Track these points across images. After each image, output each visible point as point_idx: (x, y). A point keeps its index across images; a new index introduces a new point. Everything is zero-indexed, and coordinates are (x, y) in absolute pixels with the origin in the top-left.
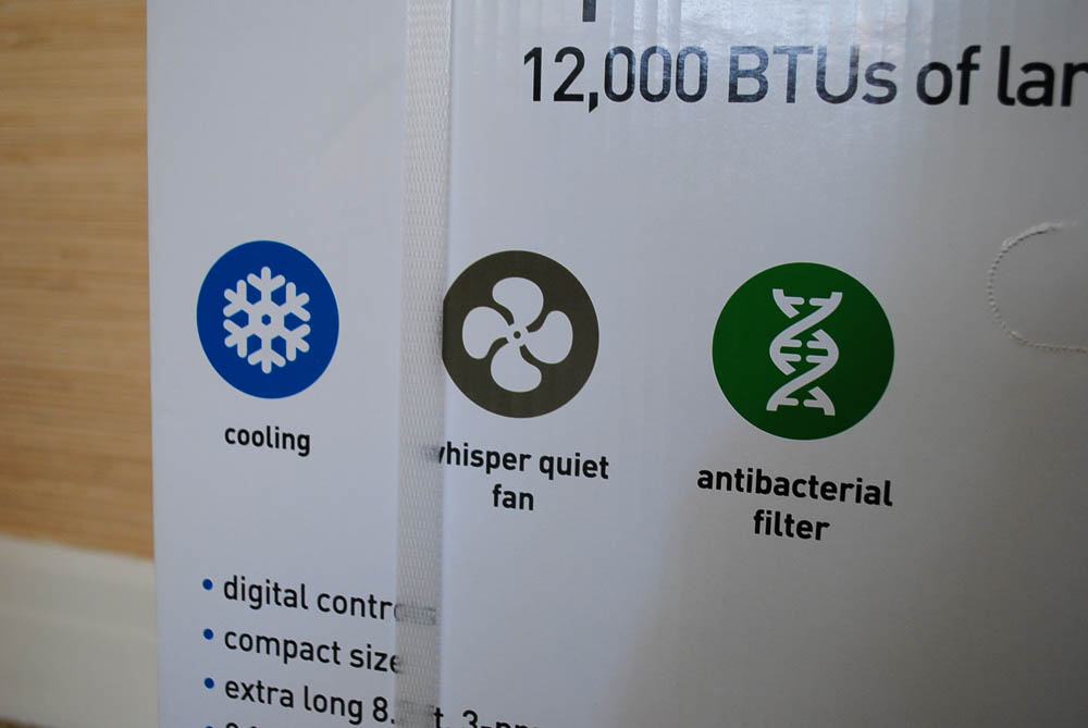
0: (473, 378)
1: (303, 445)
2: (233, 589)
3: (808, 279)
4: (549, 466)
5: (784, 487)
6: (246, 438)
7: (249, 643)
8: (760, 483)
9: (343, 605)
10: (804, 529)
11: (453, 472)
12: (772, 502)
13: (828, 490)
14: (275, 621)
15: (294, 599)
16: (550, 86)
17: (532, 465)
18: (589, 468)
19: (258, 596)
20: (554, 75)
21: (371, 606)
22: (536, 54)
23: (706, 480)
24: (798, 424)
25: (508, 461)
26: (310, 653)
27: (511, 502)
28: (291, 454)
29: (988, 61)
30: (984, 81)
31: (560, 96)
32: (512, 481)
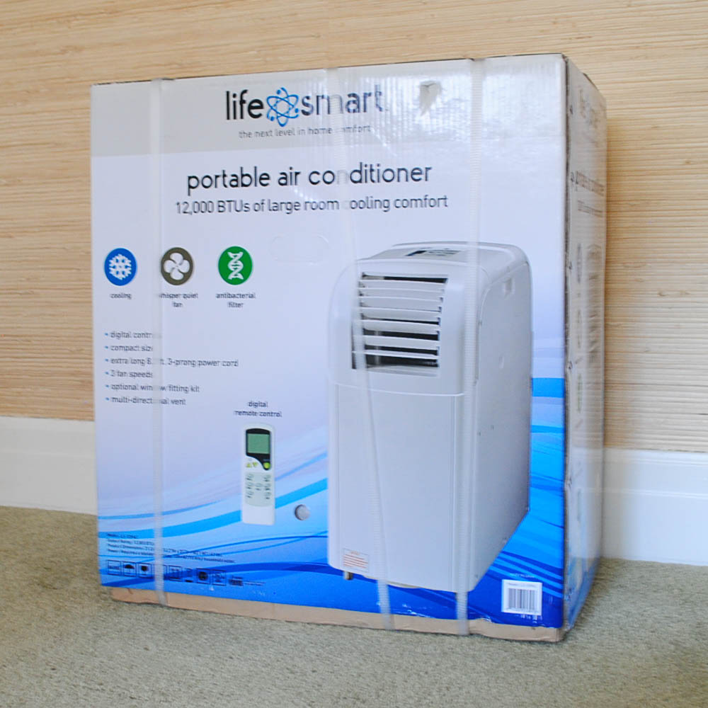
0: (167, 277)
1: (129, 296)
2: (113, 335)
3: (235, 250)
4: (185, 296)
5: (234, 296)
6: (116, 296)
7: (117, 348)
8: (230, 296)
9: (140, 335)
10: (239, 305)
11: (165, 300)
12: (232, 300)
13: (243, 296)
14: (124, 342)
15: (128, 336)
16: (182, 210)
17: (182, 296)
18: (194, 296)
19: (119, 336)
20: (183, 207)
21: (146, 335)
22: (178, 204)
23: (218, 296)
24: (236, 282)
25: (176, 296)
26: (132, 349)
27: (177, 305)
28: (126, 299)
29: (265, 202)
30: (266, 206)
31: (185, 212)
32: (176, 300)
